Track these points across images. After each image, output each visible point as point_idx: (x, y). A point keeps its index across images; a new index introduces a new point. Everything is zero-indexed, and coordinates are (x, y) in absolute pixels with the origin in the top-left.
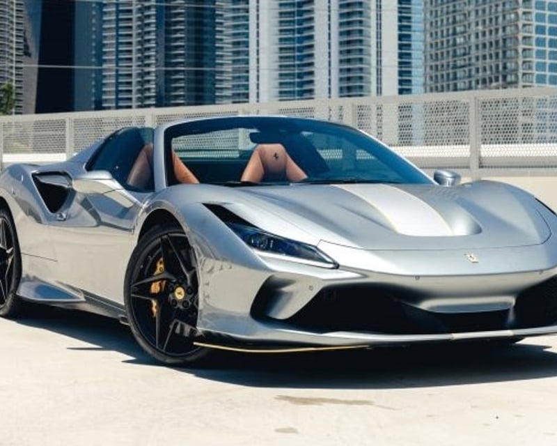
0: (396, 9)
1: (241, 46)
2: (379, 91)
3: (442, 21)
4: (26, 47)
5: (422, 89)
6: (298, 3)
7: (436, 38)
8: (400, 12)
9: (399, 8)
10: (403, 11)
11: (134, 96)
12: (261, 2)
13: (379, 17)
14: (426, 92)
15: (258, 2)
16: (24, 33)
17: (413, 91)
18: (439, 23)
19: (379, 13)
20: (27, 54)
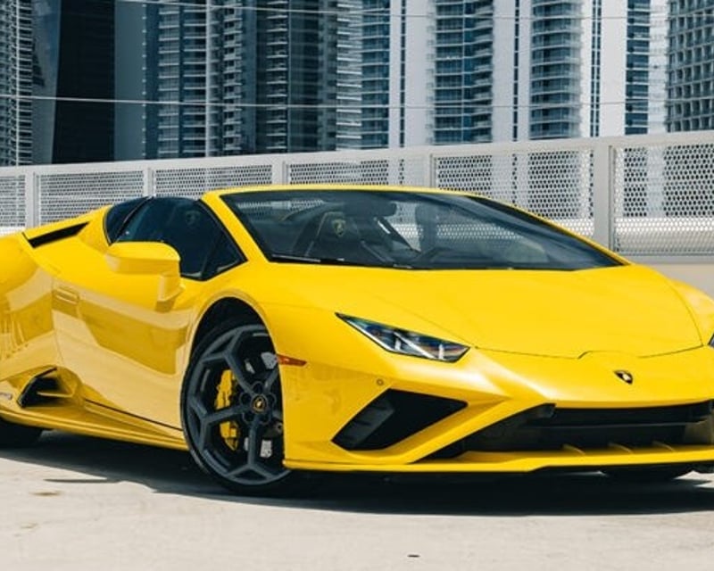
0: (626, 15)
1: (377, 59)
2: (595, 131)
3: (699, 33)
4: (37, 70)
5: (664, 129)
6: (468, 5)
7: (689, 62)
8: (631, 21)
9: (629, 13)
10: (636, 18)
11: (208, 137)
12: (408, 2)
13: (597, 28)
14: (669, 131)
15: (404, 4)
16: (33, 48)
17: (649, 131)
18: (694, 38)
19: (597, 21)
20: (39, 82)
